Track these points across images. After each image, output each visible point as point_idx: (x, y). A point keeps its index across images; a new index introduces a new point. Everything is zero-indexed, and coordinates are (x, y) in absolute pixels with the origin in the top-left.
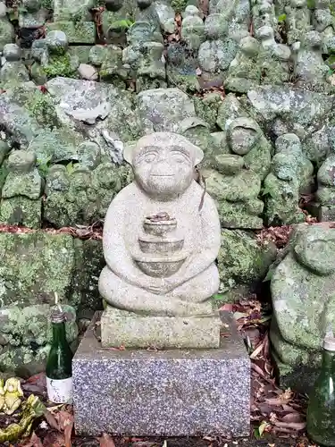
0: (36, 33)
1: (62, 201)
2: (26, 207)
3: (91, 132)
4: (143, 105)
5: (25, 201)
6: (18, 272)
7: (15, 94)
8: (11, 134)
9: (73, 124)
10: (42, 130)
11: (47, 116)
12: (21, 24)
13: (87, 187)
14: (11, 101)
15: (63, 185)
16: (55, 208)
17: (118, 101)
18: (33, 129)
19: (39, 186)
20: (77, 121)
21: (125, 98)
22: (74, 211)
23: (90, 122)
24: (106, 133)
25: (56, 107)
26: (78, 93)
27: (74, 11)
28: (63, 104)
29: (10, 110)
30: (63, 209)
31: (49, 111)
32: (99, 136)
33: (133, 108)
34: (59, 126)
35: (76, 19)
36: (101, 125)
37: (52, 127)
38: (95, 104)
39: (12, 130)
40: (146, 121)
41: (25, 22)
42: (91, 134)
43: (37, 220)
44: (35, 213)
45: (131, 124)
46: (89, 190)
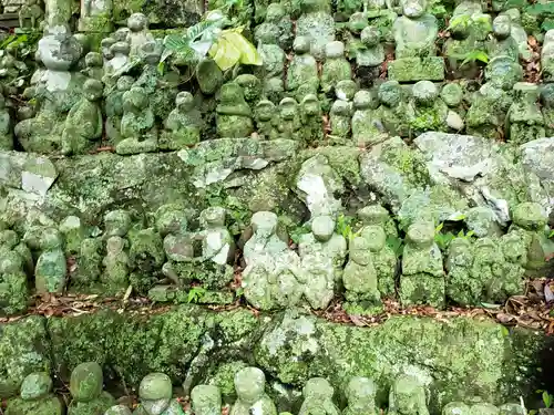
0: (377, 71)
1: (465, 277)
2: (428, 284)
3: (468, 190)
4: (527, 158)
5: (427, 278)
6: (451, 364)
7: (383, 153)
8: (381, 195)
9: (447, 181)
10: (415, 190)
11: (419, 175)
12: (360, 62)
13: (494, 262)
14: (381, 160)
15: (467, 261)
16: (458, 285)
17: (499, 155)
18: (405, 188)
19: (441, 262)
20: (452, 179)
21: (507, 152)
22: (479, 287)
23: (468, 180)
24: (486, 191)
25: (427, 163)
26: (454, 148)
27: (421, 45)
28: (436, 162)
29: (379, 170)
30: (465, 285)
31: (419, 168)
32: (476, 194)
33: (515, 162)
34: (433, 184)
35: (423, 55)
36: (479, 182)
37: (424, 186)
38: (474, 160)
39: (383, 192)
40: (531, 176)
41: (364, 60)
42: (468, 192)
43: (442, 299)
44: (439, 291)
45: (514, 180)
46: (495, 265)
